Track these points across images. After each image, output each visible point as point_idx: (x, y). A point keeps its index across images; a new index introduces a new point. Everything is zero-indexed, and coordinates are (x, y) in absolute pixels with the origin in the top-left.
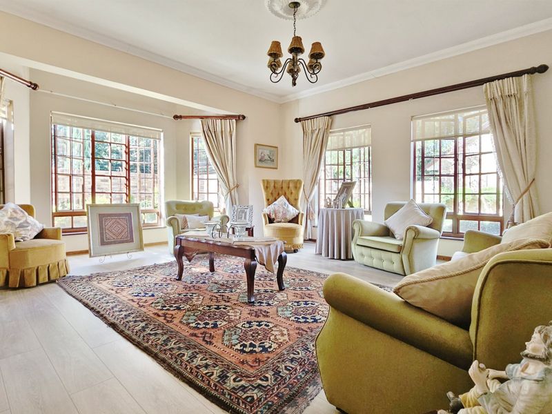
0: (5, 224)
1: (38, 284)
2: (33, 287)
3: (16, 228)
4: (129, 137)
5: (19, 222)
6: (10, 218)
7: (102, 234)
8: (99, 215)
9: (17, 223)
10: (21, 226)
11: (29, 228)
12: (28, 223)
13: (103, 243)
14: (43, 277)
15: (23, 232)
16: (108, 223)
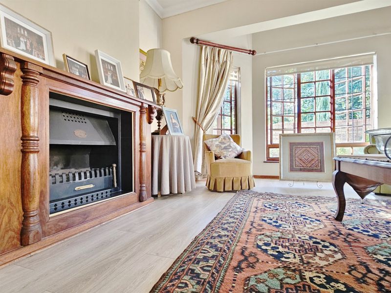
0: (216, 146)
1: (225, 191)
2: (221, 192)
3: (222, 150)
4: (333, 71)
5: (224, 146)
6: (220, 143)
7: (291, 161)
8: (290, 143)
9: (223, 146)
10: (225, 148)
11: (230, 150)
12: (231, 147)
13: (292, 169)
14: (228, 187)
15: (225, 153)
16: (298, 152)
